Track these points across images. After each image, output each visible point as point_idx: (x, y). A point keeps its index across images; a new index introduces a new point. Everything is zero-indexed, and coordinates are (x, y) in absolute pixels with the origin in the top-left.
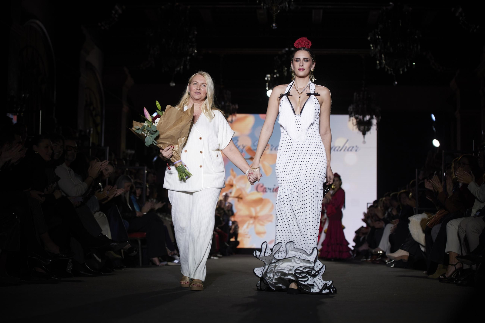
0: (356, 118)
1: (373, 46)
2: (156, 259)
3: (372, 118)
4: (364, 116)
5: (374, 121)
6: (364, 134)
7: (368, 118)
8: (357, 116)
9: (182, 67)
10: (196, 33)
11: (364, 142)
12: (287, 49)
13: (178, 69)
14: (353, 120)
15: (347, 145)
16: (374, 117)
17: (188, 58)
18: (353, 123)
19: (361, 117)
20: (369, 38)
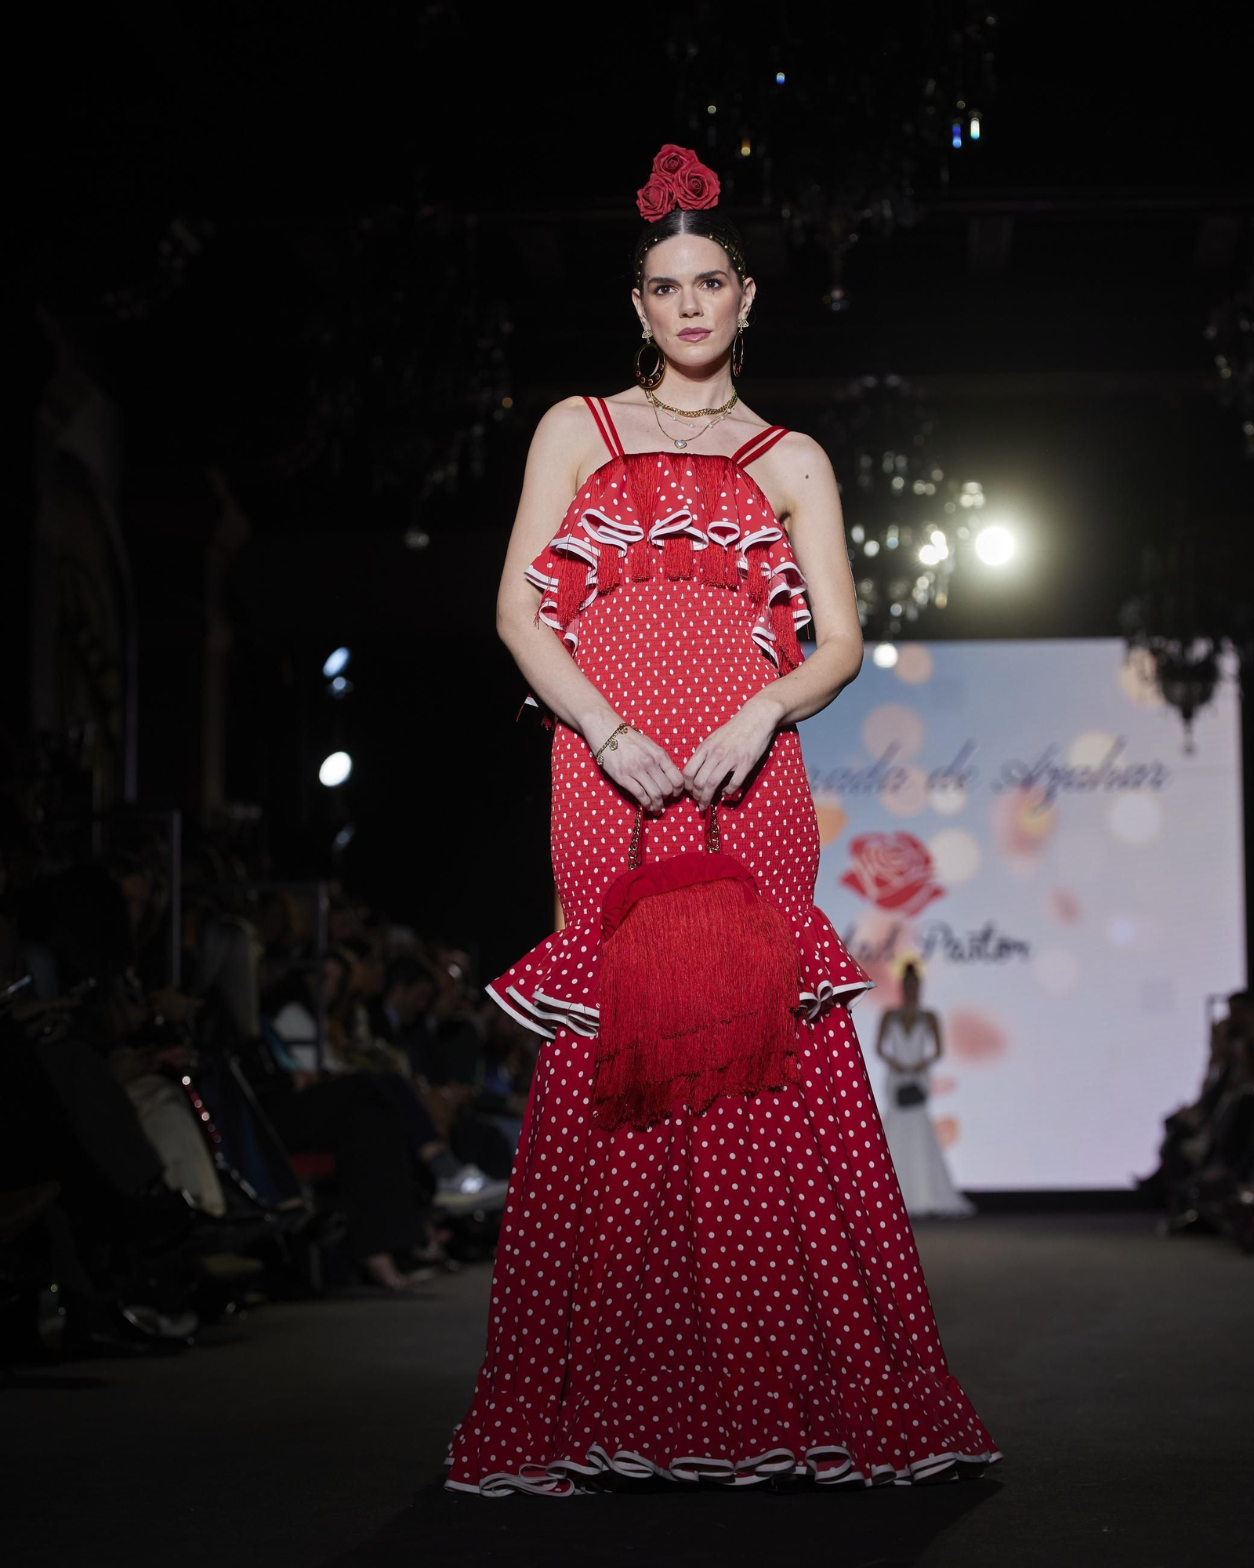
0: (1155, 653)
1: (1229, 365)
2: (383, 1264)
3: (1217, 650)
4: (1187, 643)
5: (1229, 664)
6: (1187, 714)
7: (1200, 649)
8: (1157, 641)
9: (453, 469)
10: (507, 327)
11: (1189, 750)
12: (870, 381)
13: (438, 476)
14: (1144, 661)
15: (1121, 763)
16: (1228, 645)
17: (478, 430)
18: (1141, 673)
19: (1173, 648)
20: (1211, 332)
